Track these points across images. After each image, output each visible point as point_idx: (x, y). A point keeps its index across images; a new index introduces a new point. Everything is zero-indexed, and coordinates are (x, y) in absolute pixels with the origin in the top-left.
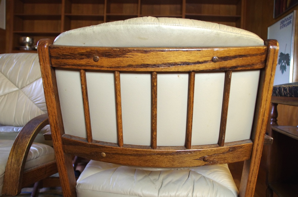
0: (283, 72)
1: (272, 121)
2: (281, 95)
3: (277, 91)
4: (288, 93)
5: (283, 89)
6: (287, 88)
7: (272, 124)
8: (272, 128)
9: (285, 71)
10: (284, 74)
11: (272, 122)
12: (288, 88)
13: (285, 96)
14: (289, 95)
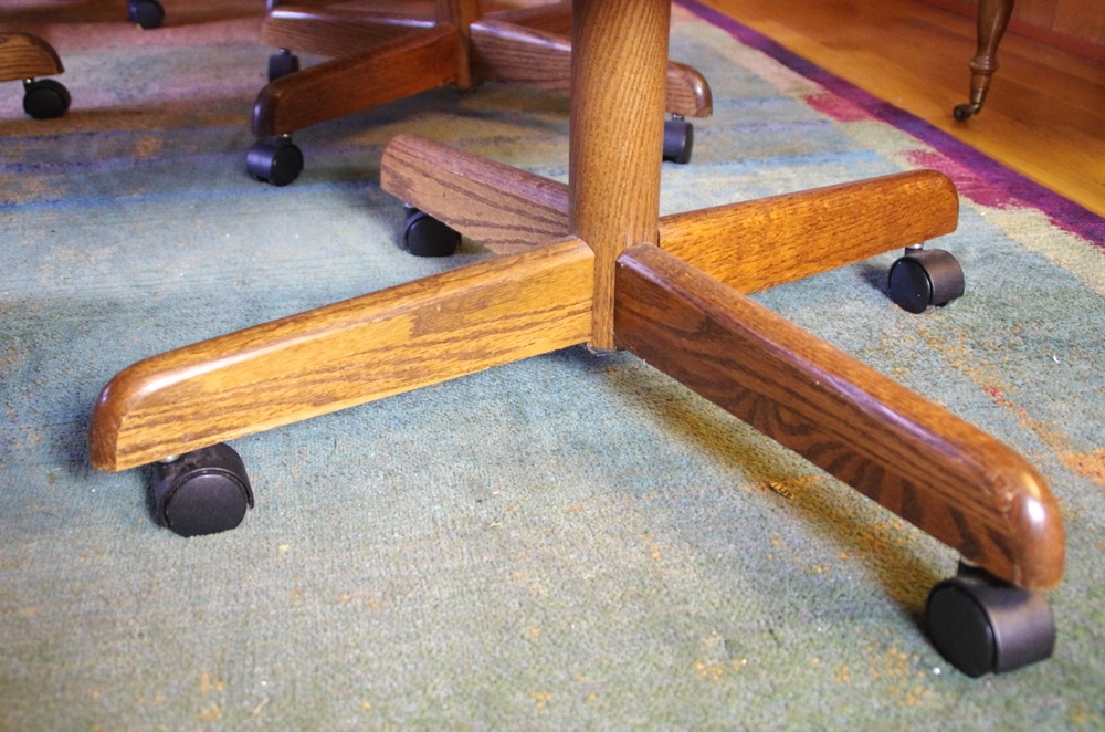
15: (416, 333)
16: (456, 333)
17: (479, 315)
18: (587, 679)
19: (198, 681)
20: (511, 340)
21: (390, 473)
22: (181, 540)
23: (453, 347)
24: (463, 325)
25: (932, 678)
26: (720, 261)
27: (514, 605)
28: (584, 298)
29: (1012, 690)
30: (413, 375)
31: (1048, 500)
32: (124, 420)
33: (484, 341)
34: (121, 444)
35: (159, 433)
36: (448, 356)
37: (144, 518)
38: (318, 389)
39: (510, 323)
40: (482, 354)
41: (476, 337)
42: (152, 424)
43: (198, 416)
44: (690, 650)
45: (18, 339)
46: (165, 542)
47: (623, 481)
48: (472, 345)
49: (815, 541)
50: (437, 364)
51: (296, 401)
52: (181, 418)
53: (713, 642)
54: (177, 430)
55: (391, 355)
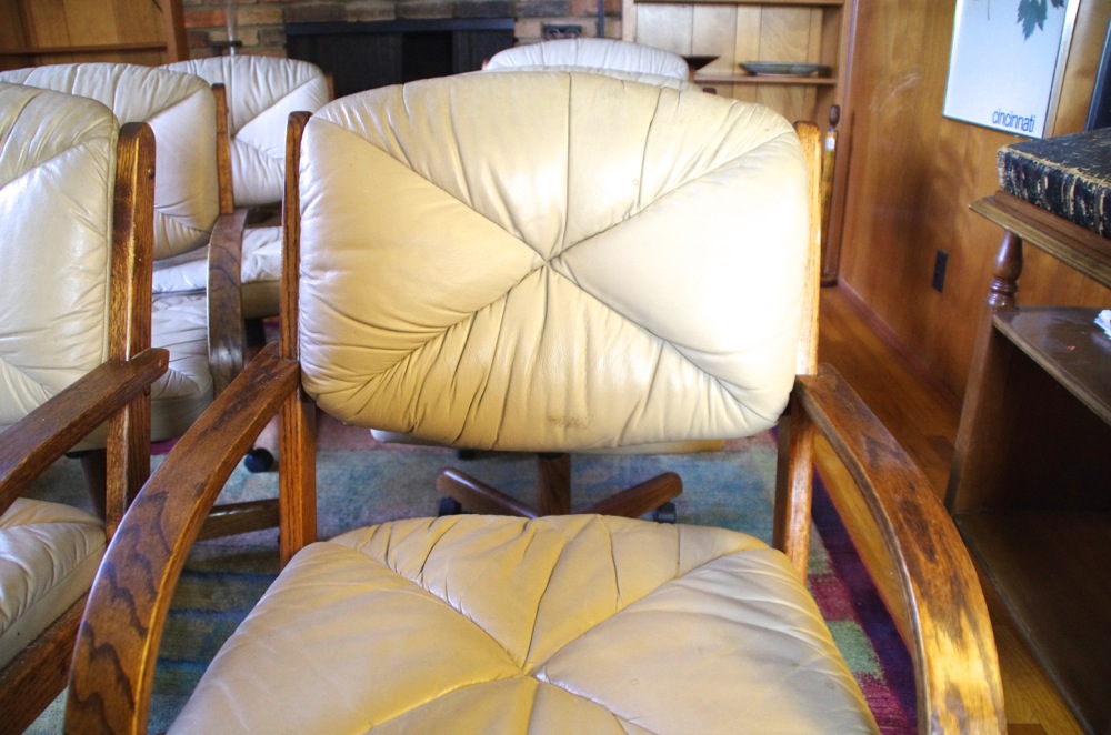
0: (1028, 32)
1: (994, 291)
2: (1058, 209)
3: (1042, 183)
4: (1101, 218)
5: (1072, 189)
6: (1100, 192)
7: (994, 307)
8: (993, 322)
9: (1041, 26)
10: (1031, 38)
11: (995, 296)
12: (1103, 196)
13: (1078, 219)
14: (1101, 228)
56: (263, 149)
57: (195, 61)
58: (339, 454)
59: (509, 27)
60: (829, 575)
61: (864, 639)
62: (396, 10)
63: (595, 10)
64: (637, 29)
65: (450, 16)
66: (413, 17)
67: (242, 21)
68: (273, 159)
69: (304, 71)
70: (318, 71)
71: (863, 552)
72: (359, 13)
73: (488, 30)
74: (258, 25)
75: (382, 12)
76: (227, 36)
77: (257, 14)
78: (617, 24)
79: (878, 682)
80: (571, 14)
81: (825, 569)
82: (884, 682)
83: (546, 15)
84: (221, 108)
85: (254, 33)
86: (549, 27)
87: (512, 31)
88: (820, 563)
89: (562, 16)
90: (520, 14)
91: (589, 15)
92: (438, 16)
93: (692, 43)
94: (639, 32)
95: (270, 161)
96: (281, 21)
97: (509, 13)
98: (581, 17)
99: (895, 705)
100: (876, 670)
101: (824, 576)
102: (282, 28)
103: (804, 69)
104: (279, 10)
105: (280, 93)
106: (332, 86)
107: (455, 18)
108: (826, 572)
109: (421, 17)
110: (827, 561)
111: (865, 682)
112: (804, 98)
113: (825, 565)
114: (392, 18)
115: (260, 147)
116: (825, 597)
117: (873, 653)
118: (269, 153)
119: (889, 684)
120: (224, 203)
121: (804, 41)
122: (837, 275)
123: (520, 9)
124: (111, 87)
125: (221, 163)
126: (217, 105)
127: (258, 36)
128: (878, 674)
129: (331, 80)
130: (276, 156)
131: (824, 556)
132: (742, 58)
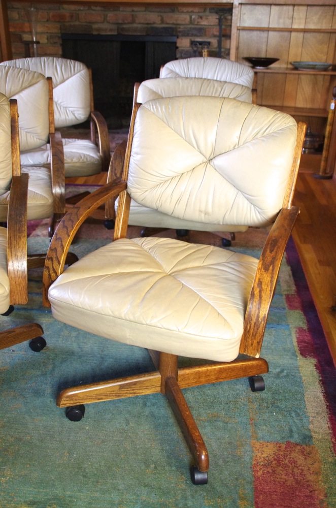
15: (120, 389)
16: (129, 389)
17: (134, 386)
18: (127, 468)
19: (65, 452)
20: (141, 391)
21: (113, 414)
22: (70, 421)
23: (128, 392)
24: (130, 388)
25: (186, 483)
26: (194, 378)
27: (122, 450)
28: (159, 384)
29: (198, 489)
30: (119, 396)
31: (207, 456)
32: (63, 400)
33: (135, 391)
34: (61, 403)
35: (68, 402)
36: (127, 393)
37: (65, 416)
38: (99, 397)
39: (141, 388)
40: (134, 393)
41: (133, 390)
42: (67, 401)
43: (76, 400)
44: (148, 466)
45: (51, 360)
46: (66, 421)
47: (157, 427)
48: (132, 391)
49: (185, 450)
50: (124, 395)
51: (95, 399)
52: (72, 400)
53: (153, 466)
54: (72, 402)
55: (114, 392)
56: (59, 102)
57: (28, 59)
58: (90, 240)
59: (174, 41)
60: (294, 295)
61: (303, 317)
62: (118, 29)
63: (218, 34)
64: (239, 43)
65: (144, 34)
66: (126, 34)
67: (39, 30)
68: (64, 107)
69: (79, 67)
70: (85, 67)
71: (311, 289)
72: (99, 30)
73: (163, 42)
74: (47, 33)
75: (111, 30)
76: (33, 38)
77: (47, 27)
78: (228, 41)
79: (305, 330)
80: (205, 35)
81: (293, 292)
82: (307, 330)
83: (193, 35)
84: (50, 88)
85: (45, 36)
86: (194, 42)
87: (175, 43)
88: (291, 290)
89: (201, 36)
90: (180, 34)
91: (215, 36)
92: (139, 34)
93: (267, 51)
94: (239, 45)
95: (62, 107)
96: (59, 31)
97: (174, 33)
98: (211, 37)
99: (309, 338)
100: (305, 326)
101: (292, 295)
102: (60, 35)
103: (322, 67)
104: (58, 25)
105: (67, 76)
106: (91, 74)
107: (148, 35)
108: (293, 293)
109: (130, 33)
110: (294, 290)
111: (299, 330)
112: (324, 81)
113: (293, 291)
114: (115, 33)
115: (58, 101)
116: (291, 302)
117: (305, 321)
118: (62, 104)
119: (309, 331)
120: (51, 129)
121: (325, 50)
122: (333, 174)
123: (180, 32)
124: (5, 76)
125: (50, 112)
126: (49, 86)
127: (47, 39)
128: (305, 327)
129: (91, 71)
130: (65, 106)
131: (294, 288)
132: (291, 59)
